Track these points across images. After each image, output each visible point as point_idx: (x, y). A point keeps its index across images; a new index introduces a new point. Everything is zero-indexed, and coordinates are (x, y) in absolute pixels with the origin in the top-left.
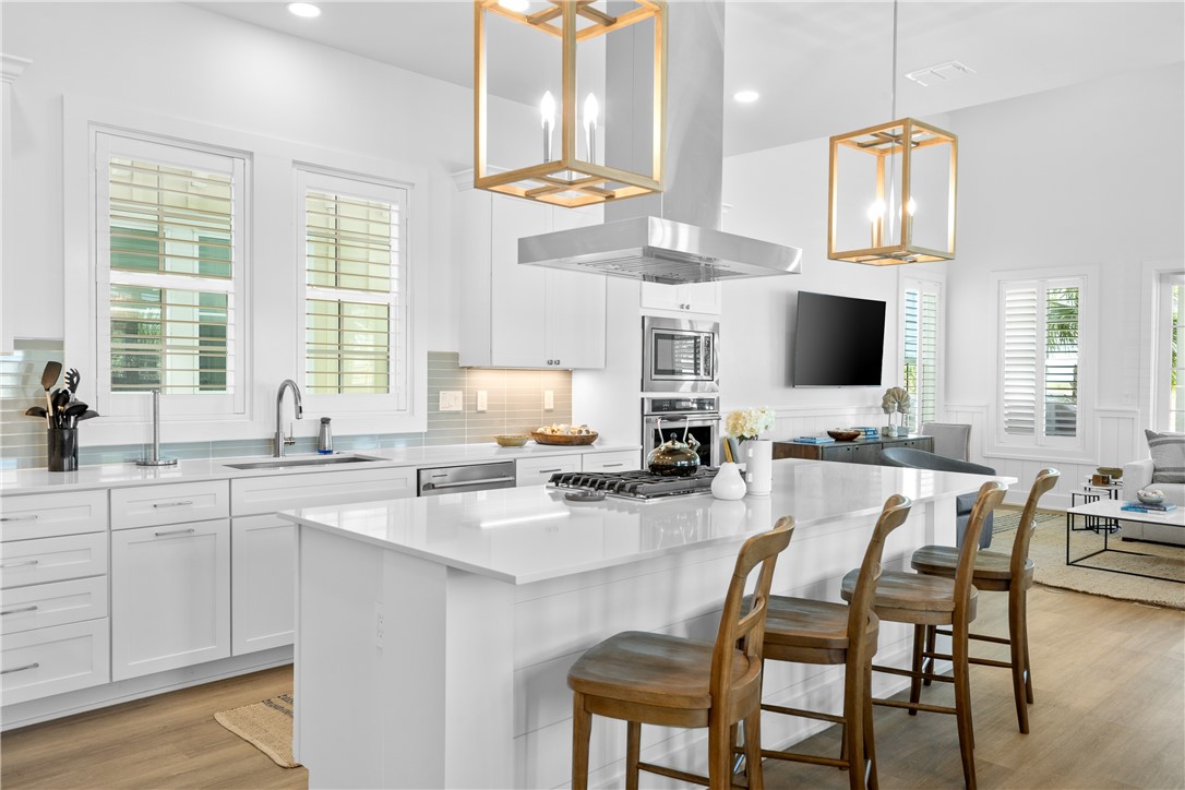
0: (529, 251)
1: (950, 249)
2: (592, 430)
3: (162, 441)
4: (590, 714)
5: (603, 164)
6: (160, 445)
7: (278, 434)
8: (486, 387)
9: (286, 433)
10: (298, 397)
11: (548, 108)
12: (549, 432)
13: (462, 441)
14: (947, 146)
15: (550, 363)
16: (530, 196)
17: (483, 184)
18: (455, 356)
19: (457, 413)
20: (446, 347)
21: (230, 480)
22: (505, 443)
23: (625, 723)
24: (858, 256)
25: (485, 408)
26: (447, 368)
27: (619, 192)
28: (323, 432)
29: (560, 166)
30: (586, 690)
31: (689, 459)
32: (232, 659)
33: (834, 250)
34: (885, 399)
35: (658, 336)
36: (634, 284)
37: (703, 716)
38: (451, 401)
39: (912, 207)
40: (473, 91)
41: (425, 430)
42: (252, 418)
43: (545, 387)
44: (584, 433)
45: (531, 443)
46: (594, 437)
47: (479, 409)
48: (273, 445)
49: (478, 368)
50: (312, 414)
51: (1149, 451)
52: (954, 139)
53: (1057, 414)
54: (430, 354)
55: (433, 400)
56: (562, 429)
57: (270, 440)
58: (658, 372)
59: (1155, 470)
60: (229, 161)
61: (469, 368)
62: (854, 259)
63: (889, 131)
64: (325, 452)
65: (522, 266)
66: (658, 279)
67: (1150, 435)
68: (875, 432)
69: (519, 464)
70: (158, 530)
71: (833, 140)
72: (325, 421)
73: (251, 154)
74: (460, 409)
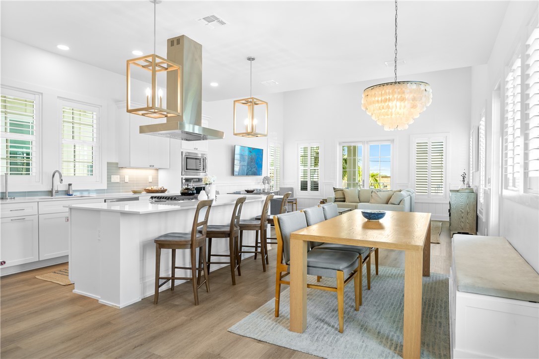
0: (143, 130)
1: (266, 133)
2: (165, 188)
3: (9, 191)
4: (160, 249)
5: (166, 108)
6: (8, 192)
7: (52, 189)
8: (128, 174)
9: (55, 189)
10: (61, 176)
11: (148, 92)
12: (150, 189)
13: (120, 192)
14: (265, 105)
15: (151, 166)
16: (143, 115)
17: (129, 111)
18: (117, 164)
19: (118, 183)
20: (114, 160)
21: (38, 202)
22: (135, 192)
23: (171, 250)
24: (243, 134)
25: (128, 181)
26: (113, 168)
27: (169, 115)
28: (69, 188)
29: (151, 108)
30: (159, 242)
31: (192, 191)
32: (39, 261)
33: (235, 132)
34: (263, 180)
35: (187, 158)
36: (179, 141)
37: (189, 246)
38: (115, 179)
39: (256, 122)
40: (126, 77)
41: (106, 188)
42: (42, 183)
43: (149, 174)
44: (162, 189)
45: (144, 193)
46: (166, 190)
47: (126, 181)
48: (50, 193)
49: (125, 168)
50: (66, 182)
51: (334, 193)
52: (267, 103)
53: (314, 184)
54: (108, 163)
55: (109, 178)
56: (155, 188)
57: (49, 191)
58: (187, 169)
59: (335, 199)
60: (33, 96)
61: (122, 168)
62: (241, 135)
63: (250, 100)
64: (70, 195)
65: (141, 134)
66: (187, 140)
67: (334, 189)
68: (260, 190)
69: (140, 198)
70: (12, 218)
71: (235, 101)
72: (70, 185)
73: (42, 94)
74: (119, 181)
